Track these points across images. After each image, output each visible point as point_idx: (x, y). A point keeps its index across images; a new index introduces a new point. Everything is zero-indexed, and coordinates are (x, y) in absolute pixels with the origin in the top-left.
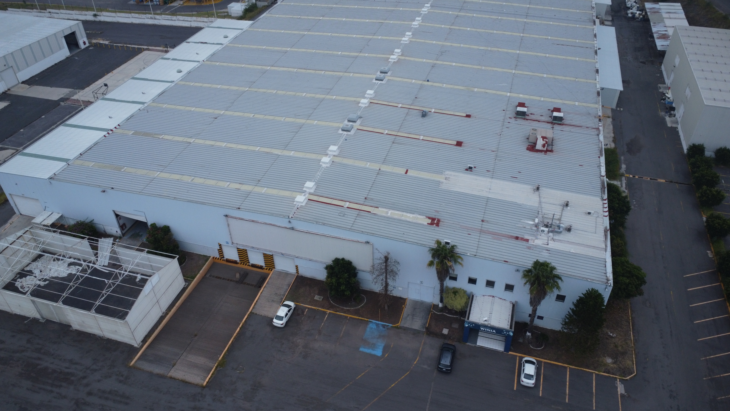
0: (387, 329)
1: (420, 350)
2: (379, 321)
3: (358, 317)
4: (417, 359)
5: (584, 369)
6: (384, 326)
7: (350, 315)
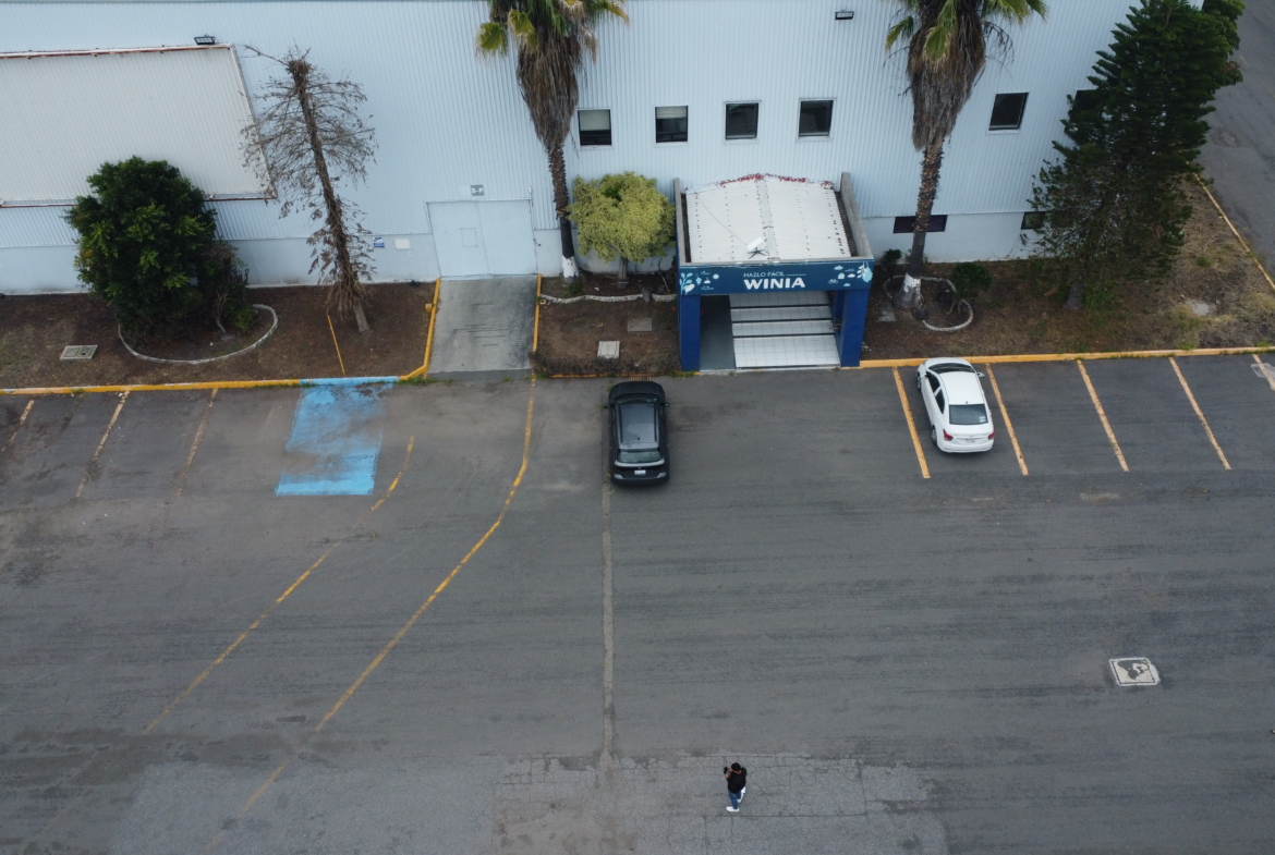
0: (380, 395)
1: (528, 434)
2: (341, 375)
3: (252, 383)
4: (523, 468)
5: (1136, 353)
6: (364, 389)
7: (220, 380)
